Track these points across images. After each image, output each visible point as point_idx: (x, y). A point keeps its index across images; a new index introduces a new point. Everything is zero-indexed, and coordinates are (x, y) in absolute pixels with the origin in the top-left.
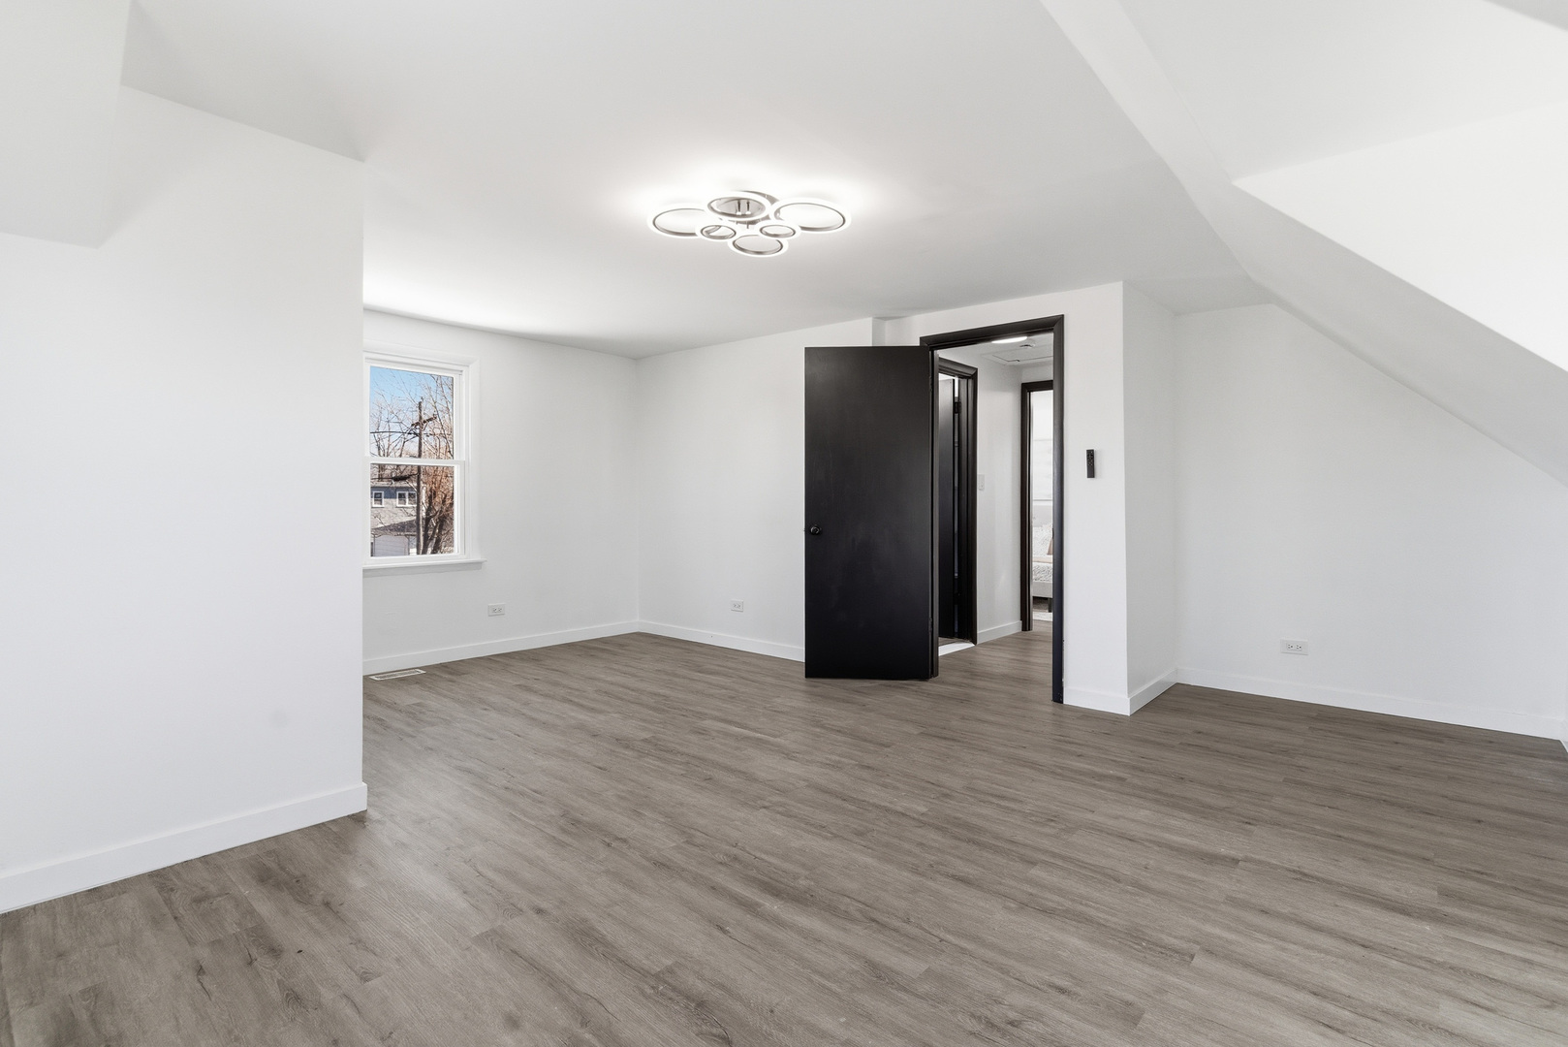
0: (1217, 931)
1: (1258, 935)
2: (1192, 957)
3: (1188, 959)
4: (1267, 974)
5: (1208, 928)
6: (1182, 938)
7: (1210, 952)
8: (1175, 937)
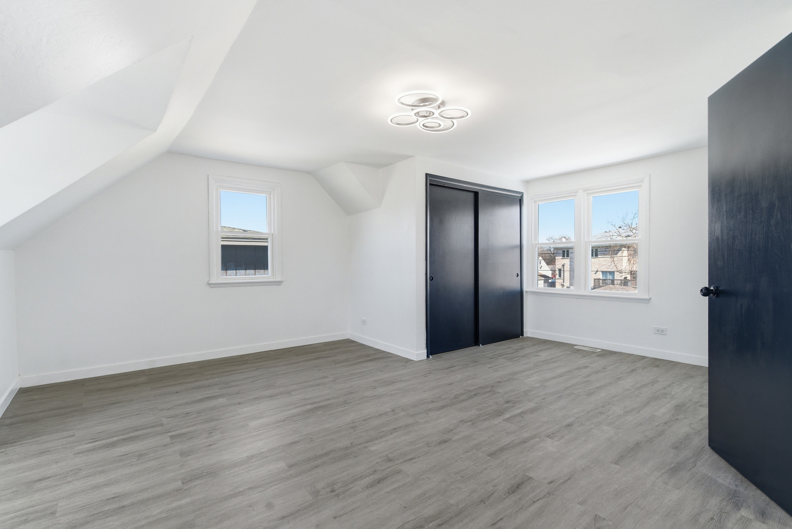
0: (183, 502)
1: (164, 515)
2: (183, 483)
3: (184, 481)
4: (148, 499)
5: (188, 500)
6: (195, 486)
7: (178, 490)
8: (197, 485)
